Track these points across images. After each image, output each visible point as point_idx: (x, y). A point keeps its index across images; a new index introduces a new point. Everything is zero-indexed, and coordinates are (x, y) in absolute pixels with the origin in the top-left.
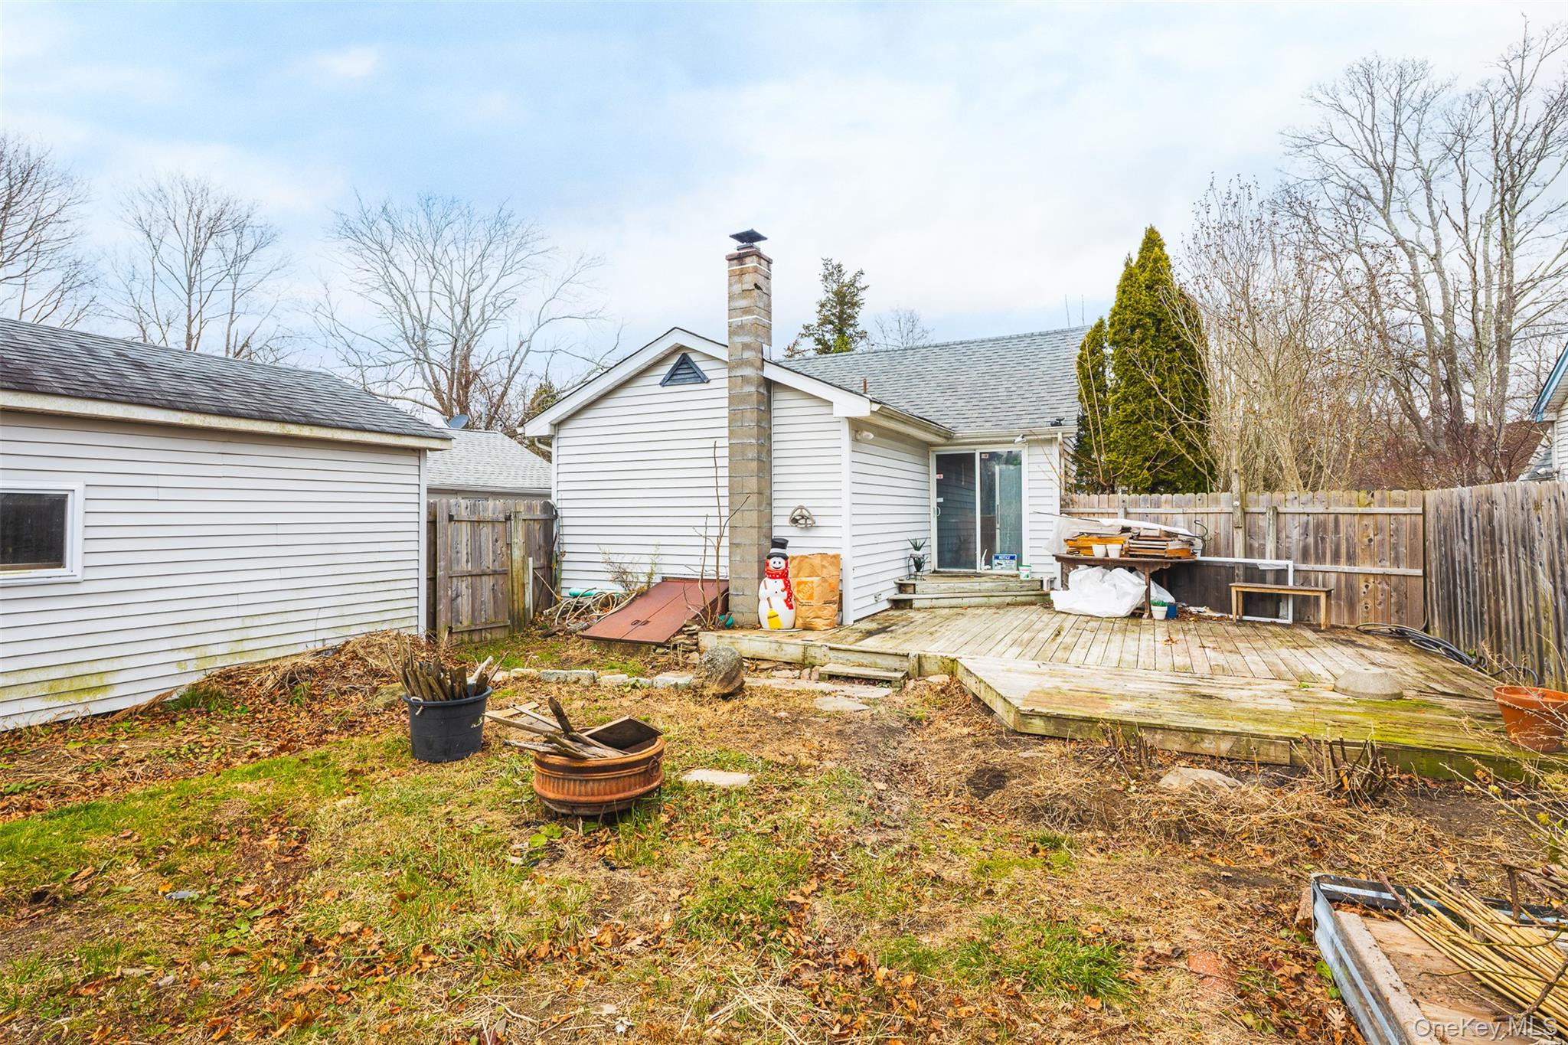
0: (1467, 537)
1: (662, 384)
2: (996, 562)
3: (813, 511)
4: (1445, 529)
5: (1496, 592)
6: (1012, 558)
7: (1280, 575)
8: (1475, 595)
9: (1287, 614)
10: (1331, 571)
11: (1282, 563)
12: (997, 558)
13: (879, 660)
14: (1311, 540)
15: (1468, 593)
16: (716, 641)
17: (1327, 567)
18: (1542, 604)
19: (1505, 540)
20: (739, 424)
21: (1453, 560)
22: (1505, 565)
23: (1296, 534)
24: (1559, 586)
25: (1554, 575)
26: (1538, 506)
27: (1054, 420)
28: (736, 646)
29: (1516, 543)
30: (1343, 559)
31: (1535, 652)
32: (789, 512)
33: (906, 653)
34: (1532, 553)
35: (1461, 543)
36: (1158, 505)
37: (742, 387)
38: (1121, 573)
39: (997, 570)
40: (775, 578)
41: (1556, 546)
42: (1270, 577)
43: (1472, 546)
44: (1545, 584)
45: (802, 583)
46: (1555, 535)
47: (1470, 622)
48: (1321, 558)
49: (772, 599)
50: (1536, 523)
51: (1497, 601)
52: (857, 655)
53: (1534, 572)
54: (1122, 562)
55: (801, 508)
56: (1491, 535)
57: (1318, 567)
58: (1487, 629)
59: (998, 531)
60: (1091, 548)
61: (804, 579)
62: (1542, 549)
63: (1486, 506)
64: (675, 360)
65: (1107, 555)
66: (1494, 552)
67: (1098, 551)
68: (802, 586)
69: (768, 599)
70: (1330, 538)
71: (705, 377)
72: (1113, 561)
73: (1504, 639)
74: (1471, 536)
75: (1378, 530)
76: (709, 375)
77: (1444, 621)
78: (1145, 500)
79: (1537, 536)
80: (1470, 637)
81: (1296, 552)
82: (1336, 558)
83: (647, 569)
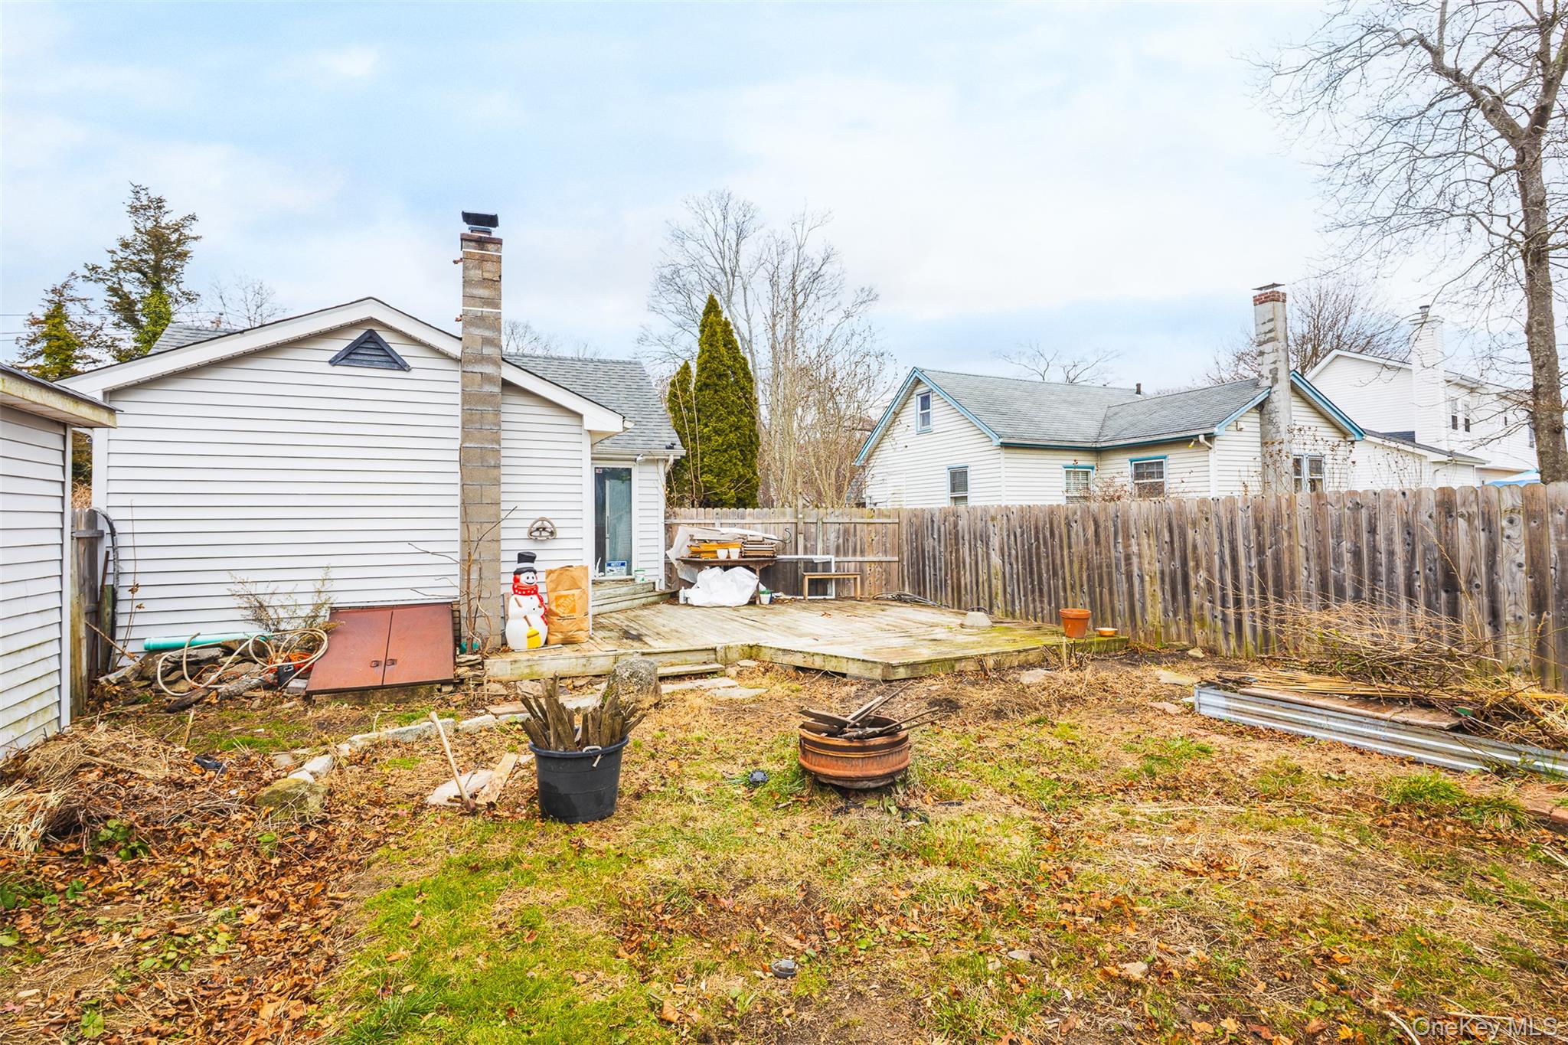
0: (935, 536)
1: (333, 362)
2: (608, 569)
3: (556, 524)
4: (916, 531)
5: (958, 567)
6: (623, 564)
7: (826, 565)
8: (940, 570)
9: (832, 590)
10: (851, 560)
11: (827, 558)
12: (609, 565)
13: (689, 657)
14: (841, 541)
15: (935, 570)
16: (509, 667)
17: (850, 558)
18: (993, 571)
19: (967, 537)
20: (478, 426)
21: (923, 551)
22: (965, 552)
23: (832, 536)
24: (1006, 560)
25: (1003, 556)
26: (993, 519)
27: (669, 444)
28: (536, 668)
29: (975, 539)
30: (858, 553)
31: (987, 598)
32: (528, 524)
33: (713, 646)
34: (987, 544)
35: (931, 540)
36: (743, 518)
37: (481, 386)
38: (740, 572)
39: (609, 576)
40: (530, 594)
41: (1005, 540)
42: (820, 567)
43: (939, 541)
44: (996, 559)
45: (561, 597)
46: (1005, 534)
47: (936, 586)
48: (846, 554)
49: (529, 617)
50: (991, 527)
51: (958, 573)
52: (669, 656)
53: (988, 554)
54: (740, 562)
55: (543, 520)
56: (956, 537)
57: (845, 559)
58: (949, 589)
59: (607, 541)
60: (715, 552)
61: (564, 593)
62: (995, 542)
63: (952, 519)
64: (356, 335)
65: (728, 557)
66: (957, 544)
67: (722, 555)
68: (562, 600)
69: (525, 617)
70: (851, 539)
71: (406, 365)
72: (735, 561)
73: (963, 592)
74: (939, 536)
75: (877, 533)
76: (409, 361)
77: (914, 587)
78: (734, 514)
79: (992, 535)
80: (936, 590)
81: (833, 549)
82: (854, 553)
83: (308, 599)
